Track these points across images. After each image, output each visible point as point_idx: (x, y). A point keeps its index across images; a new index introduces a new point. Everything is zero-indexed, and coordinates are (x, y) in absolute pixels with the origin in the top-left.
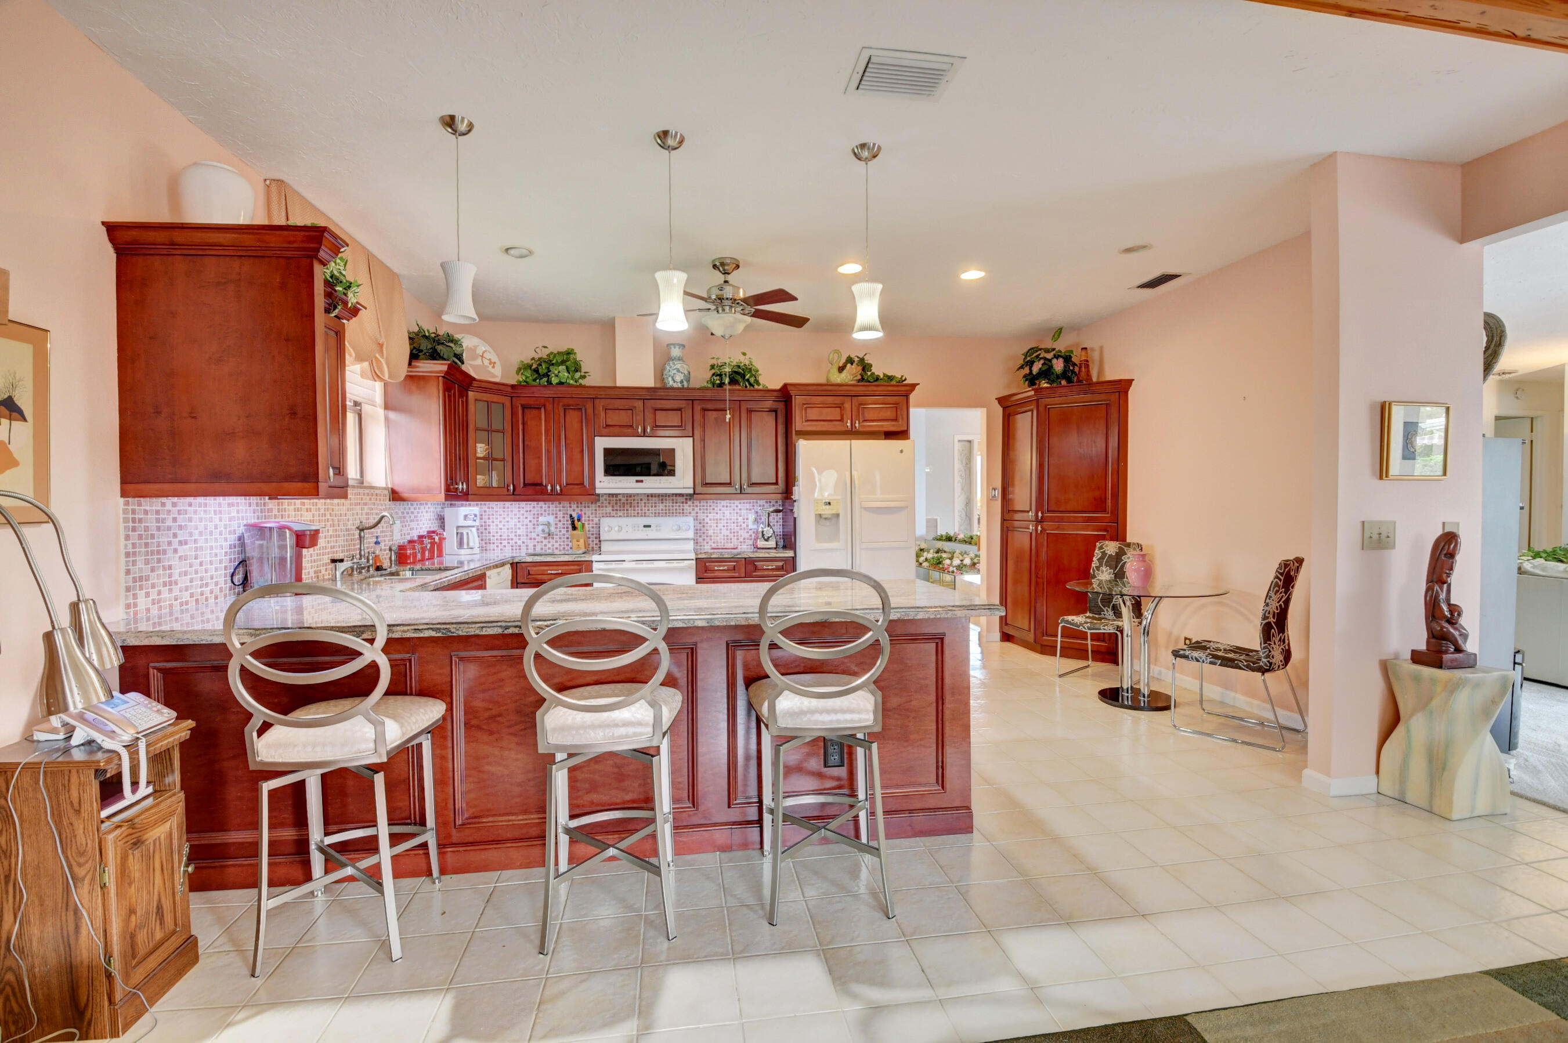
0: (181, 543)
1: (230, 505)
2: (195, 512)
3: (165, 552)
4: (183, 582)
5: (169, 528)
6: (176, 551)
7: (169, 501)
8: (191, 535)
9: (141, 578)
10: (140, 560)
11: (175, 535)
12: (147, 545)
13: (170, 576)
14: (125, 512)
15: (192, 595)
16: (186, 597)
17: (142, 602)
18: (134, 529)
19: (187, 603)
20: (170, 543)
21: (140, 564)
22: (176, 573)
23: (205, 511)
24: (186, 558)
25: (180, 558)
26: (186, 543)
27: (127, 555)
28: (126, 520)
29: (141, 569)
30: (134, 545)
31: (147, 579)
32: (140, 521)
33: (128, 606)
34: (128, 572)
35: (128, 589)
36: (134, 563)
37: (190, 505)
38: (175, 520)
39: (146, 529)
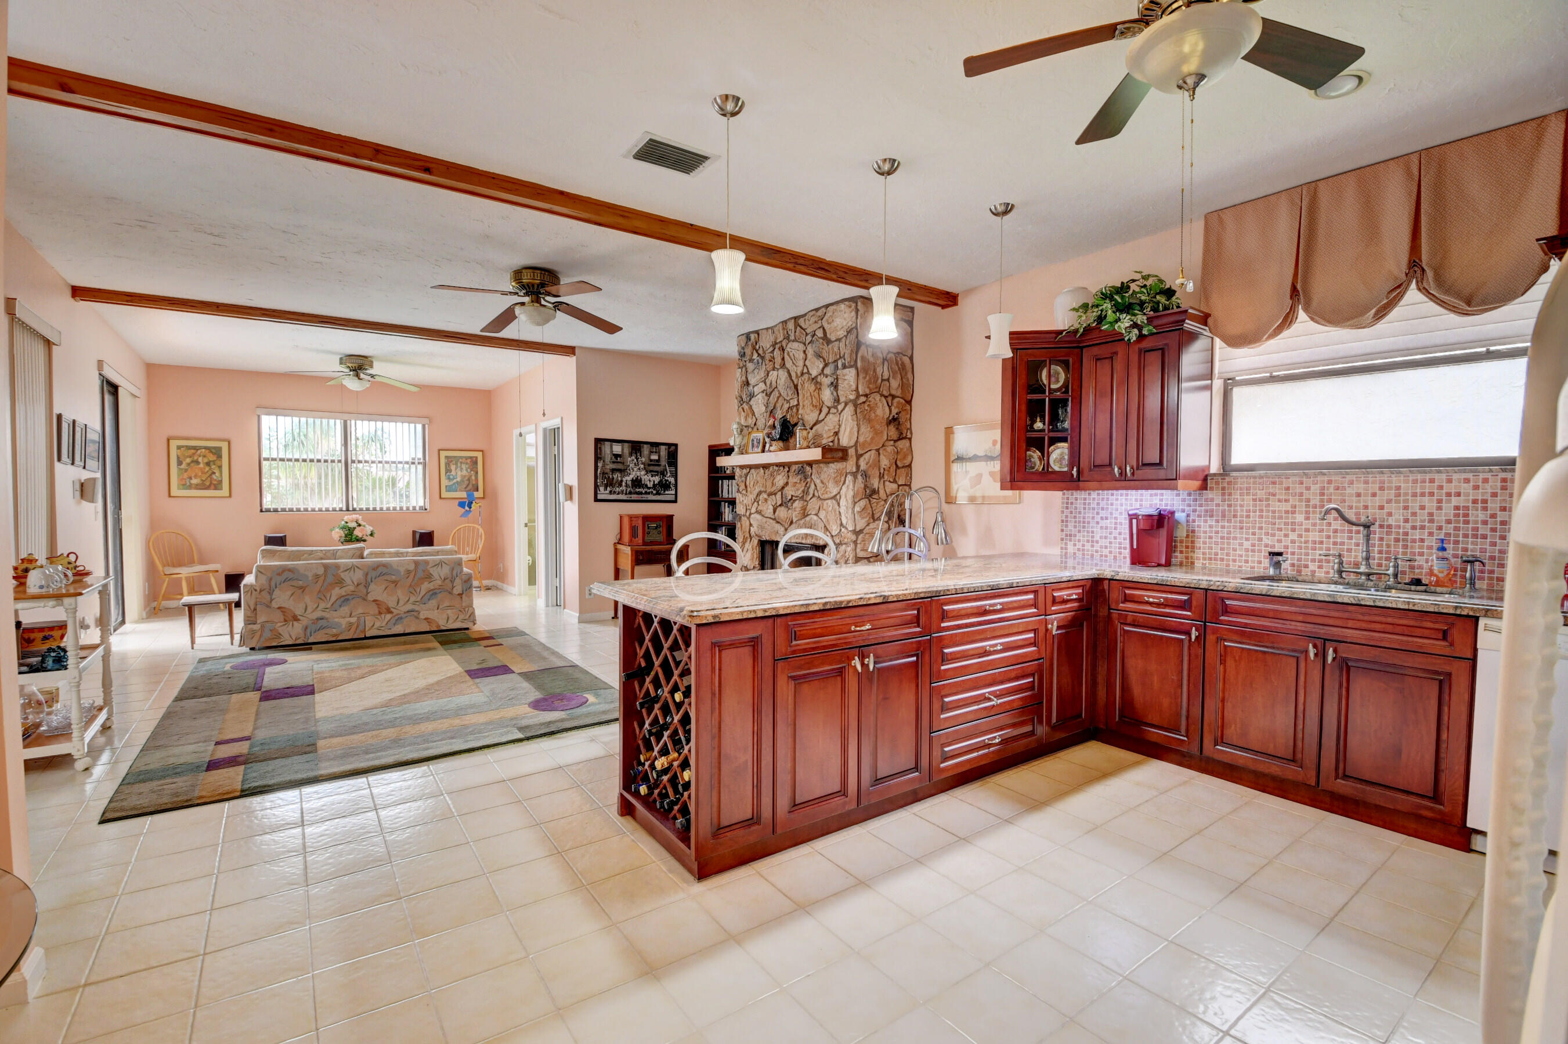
0: (1102, 518)
1: (1151, 495)
2: (1117, 500)
3: (1089, 523)
4: (1103, 542)
5: (1094, 509)
6: (1098, 523)
7: (1094, 494)
8: (1111, 514)
9: (1071, 535)
10: (1071, 526)
11: (1098, 513)
12: (1075, 517)
13: (1093, 537)
14: (1063, 499)
15: (1111, 552)
16: (1106, 552)
17: (1071, 549)
18: (1067, 508)
19: (1106, 556)
20: (1093, 518)
21: (1070, 527)
22: (1097, 538)
23: (1126, 499)
24: (1106, 528)
25: (1102, 528)
26: (1107, 518)
27: (1062, 521)
28: (1063, 503)
29: (1071, 530)
30: (1067, 517)
31: (1075, 536)
32: (1072, 503)
33: (1062, 548)
34: (1062, 530)
35: (1062, 539)
36: (1067, 526)
37: (1112, 495)
38: (1098, 504)
39: (1076, 508)
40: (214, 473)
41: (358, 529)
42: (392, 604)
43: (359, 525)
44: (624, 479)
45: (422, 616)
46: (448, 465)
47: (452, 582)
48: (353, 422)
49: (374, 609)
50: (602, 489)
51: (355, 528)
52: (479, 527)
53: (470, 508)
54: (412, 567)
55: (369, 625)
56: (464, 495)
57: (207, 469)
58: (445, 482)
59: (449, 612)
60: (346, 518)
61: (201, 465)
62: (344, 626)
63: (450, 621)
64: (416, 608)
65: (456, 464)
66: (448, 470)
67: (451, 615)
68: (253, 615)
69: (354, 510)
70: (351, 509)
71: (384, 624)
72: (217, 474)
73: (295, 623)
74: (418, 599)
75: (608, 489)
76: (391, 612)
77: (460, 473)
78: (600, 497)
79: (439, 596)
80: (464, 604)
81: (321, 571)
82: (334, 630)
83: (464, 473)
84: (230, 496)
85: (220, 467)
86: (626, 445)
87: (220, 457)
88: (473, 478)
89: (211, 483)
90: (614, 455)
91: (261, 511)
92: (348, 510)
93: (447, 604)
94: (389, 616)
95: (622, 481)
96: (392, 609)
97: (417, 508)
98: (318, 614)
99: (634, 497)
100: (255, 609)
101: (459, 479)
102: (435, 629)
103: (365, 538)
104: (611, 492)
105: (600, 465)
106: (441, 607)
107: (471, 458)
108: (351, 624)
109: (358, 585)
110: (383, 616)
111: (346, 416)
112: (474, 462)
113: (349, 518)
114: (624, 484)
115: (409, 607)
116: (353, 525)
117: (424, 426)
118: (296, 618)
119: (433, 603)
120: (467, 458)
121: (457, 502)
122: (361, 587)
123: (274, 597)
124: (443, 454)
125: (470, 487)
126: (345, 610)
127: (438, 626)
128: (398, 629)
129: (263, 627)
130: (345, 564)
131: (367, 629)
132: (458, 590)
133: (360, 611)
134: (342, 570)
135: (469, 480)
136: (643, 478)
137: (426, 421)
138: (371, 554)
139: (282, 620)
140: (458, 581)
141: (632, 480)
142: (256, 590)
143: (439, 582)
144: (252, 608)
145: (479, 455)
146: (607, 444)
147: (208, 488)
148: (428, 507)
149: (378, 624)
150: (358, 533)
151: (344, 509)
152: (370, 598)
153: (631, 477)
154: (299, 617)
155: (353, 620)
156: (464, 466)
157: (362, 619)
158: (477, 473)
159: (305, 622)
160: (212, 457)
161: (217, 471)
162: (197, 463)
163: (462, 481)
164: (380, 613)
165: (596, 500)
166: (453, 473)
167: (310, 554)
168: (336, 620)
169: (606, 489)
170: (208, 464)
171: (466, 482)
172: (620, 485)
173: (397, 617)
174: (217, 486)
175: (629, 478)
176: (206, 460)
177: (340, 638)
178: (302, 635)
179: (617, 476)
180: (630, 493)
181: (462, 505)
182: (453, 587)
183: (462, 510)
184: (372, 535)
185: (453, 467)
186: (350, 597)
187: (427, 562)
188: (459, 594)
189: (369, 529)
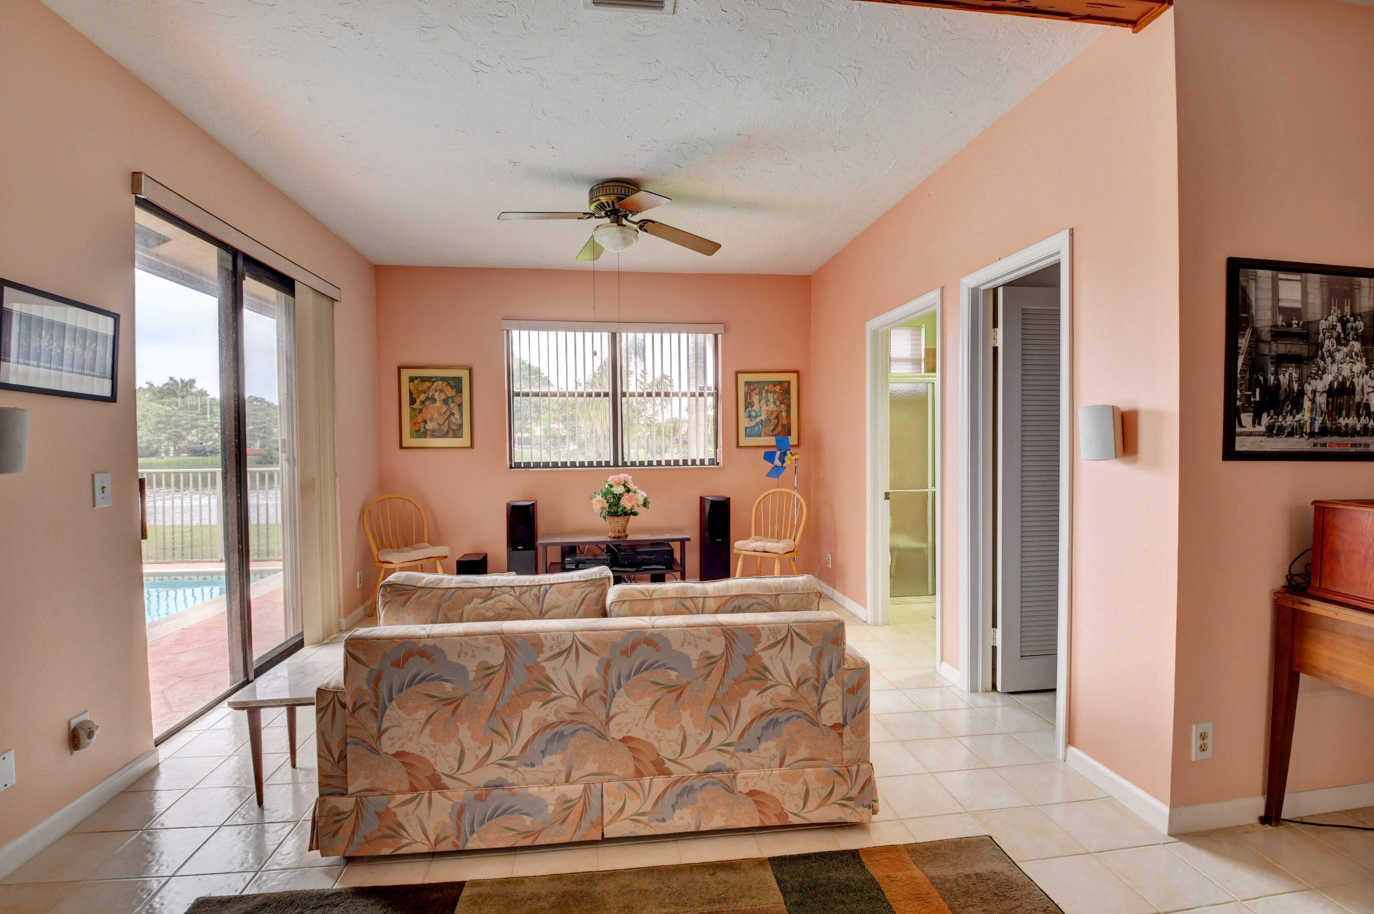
40: (452, 414)
41: (626, 496)
42: (667, 751)
43: (628, 491)
44: (1308, 388)
45: (741, 786)
46: (748, 395)
47: (818, 690)
48: (624, 335)
49: (623, 763)
50: (1246, 418)
51: (622, 495)
52: (794, 492)
53: (783, 462)
54: (717, 647)
55: (611, 805)
56: (772, 441)
57: (445, 408)
58: (744, 422)
59: (810, 773)
60: (611, 479)
61: (438, 404)
62: (551, 809)
63: (813, 801)
64: (730, 763)
65: (760, 393)
66: (749, 404)
67: (814, 784)
68: (338, 772)
69: (625, 464)
70: (620, 464)
71: (647, 807)
72: (457, 416)
73: (435, 794)
74: (734, 738)
75: (1265, 419)
76: (667, 773)
77: (765, 407)
78: (1242, 444)
79: (787, 729)
80: (847, 755)
81: (497, 657)
82: (528, 820)
83: (772, 407)
84: (472, 446)
85: (460, 406)
86: (1314, 279)
87: (460, 391)
88: (784, 414)
89: (449, 428)
90: (1283, 310)
91: (511, 467)
92: (616, 465)
93: (803, 752)
94: (660, 783)
95: (1301, 393)
96: (668, 765)
97: (707, 462)
98: (490, 773)
99: (1333, 443)
100: (343, 757)
101: (763, 417)
102: (775, 822)
103: (636, 509)
104: (1270, 431)
105: (1243, 343)
106: (789, 760)
107: (781, 383)
108: (566, 804)
109: (586, 695)
110: (646, 781)
111: (614, 327)
112: (785, 388)
113: (616, 478)
114: (1307, 404)
115: (711, 758)
116: (619, 490)
117: (716, 336)
118: (436, 783)
119: (770, 748)
120: (775, 383)
121: (762, 452)
122: (593, 700)
123: (385, 725)
124: (743, 378)
125: (779, 428)
126: (555, 762)
127: (783, 815)
128: (683, 820)
129: (359, 804)
130: (557, 636)
131: (607, 818)
132: (831, 714)
133: (591, 767)
134: (547, 653)
135: (777, 417)
136: (1359, 382)
137: (719, 329)
138: (620, 601)
139: (406, 785)
140: (833, 689)
141: (1331, 392)
142: (344, 706)
143: (786, 691)
144: (336, 755)
145: (792, 378)
146: (1265, 275)
147: (445, 435)
148: (720, 460)
149: (633, 806)
150: (626, 503)
151: (612, 464)
152: (615, 732)
153: (1328, 378)
154: (445, 780)
155: (574, 791)
156: (771, 397)
157: (595, 790)
158: (789, 406)
159: (459, 793)
160: (450, 392)
161: (456, 411)
162: (433, 400)
163: (769, 420)
164: (639, 774)
165: (1230, 453)
166: (756, 407)
167: (486, 598)
168: (533, 790)
169: (1257, 420)
170: (445, 401)
171: (774, 422)
172: (1298, 407)
173: (678, 788)
174: (457, 433)
175: (1321, 385)
176: (443, 396)
177: (541, 841)
178: (452, 831)
179: (1288, 376)
180: (1324, 431)
181: (769, 457)
182: (821, 706)
183: (769, 466)
184: (645, 504)
185: (755, 399)
186: (567, 729)
187: (753, 632)
188: (835, 727)
189: (641, 495)
